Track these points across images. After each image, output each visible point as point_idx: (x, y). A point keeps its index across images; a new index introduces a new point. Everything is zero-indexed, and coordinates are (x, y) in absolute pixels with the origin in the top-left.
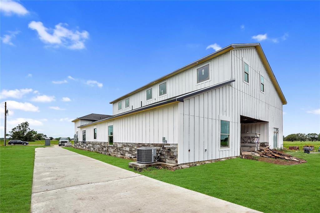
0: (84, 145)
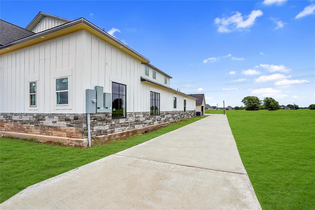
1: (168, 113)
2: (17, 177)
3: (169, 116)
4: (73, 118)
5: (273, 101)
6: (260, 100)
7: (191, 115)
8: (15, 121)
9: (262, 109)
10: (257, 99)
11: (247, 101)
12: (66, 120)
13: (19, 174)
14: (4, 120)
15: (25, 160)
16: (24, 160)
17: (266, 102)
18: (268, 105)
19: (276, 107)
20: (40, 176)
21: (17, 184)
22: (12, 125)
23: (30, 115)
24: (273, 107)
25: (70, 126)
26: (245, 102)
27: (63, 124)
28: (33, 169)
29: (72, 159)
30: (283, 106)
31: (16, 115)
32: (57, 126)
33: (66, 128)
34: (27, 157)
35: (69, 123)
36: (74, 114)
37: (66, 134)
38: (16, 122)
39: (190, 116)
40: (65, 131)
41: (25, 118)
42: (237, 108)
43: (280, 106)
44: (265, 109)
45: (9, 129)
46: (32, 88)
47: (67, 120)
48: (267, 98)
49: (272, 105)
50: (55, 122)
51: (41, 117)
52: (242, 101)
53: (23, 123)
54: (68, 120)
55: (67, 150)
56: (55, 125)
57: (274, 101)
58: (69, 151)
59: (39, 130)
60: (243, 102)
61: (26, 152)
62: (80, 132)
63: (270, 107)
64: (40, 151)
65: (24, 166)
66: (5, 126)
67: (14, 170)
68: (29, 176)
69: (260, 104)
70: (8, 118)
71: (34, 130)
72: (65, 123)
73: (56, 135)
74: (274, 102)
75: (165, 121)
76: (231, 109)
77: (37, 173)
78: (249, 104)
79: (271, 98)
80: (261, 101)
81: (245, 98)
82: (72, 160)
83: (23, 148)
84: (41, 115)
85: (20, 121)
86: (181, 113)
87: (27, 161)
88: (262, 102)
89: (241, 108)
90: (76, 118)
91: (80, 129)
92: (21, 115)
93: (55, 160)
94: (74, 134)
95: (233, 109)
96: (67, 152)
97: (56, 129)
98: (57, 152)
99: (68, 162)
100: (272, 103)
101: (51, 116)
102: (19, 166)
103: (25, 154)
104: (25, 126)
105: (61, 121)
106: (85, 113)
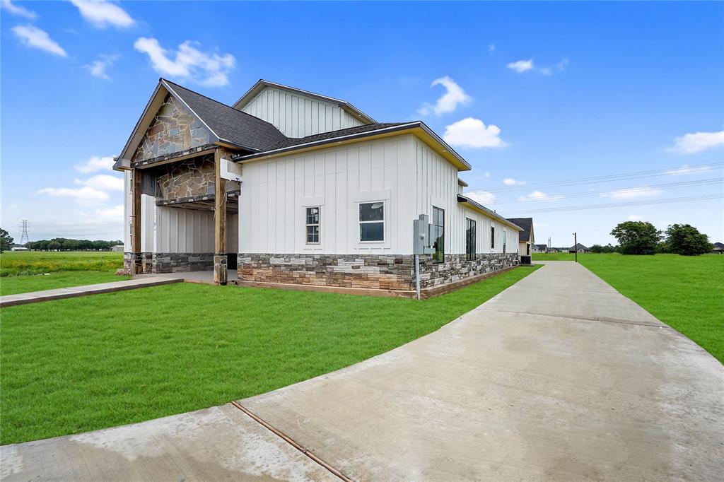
0: (470, 264)
1: (484, 257)
2: (13, 397)
3: (486, 262)
4: (392, 262)
5: (692, 234)
6: (658, 230)
7: (512, 262)
8: (276, 266)
9: (663, 251)
10: (651, 228)
11: (624, 231)
12: (379, 264)
13: (18, 390)
14: (253, 265)
15: (32, 357)
16: (30, 355)
17: (673, 234)
18: (680, 243)
19: (700, 248)
20: (70, 395)
21: (11, 413)
22: (270, 272)
23: (307, 257)
24: (692, 247)
25: (387, 272)
26: (618, 236)
27: (373, 271)
28: (51, 379)
29: (149, 352)
30: (718, 244)
31: (277, 256)
32: (361, 274)
33: (379, 275)
34: (37, 349)
35: (385, 269)
36: (395, 256)
37: (378, 284)
38: (278, 268)
39: (511, 264)
40: (377, 280)
41: (294, 262)
42: (597, 249)
43: (711, 245)
44: (670, 252)
45: (263, 277)
46: (312, 217)
47: (381, 264)
48: (676, 226)
49: (689, 242)
50: (358, 267)
51: (329, 261)
52: (611, 232)
53: (292, 268)
54: (384, 264)
55: (136, 332)
56: (357, 271)
57: (693, 232)
58: (141, 334)
59: (324, 280)
60: (614, 234)
61: (35, 338)
62: (406, 281)
63: (683, 248)
64: (69, 334)
65: (31, 371)
66: (255, 273)
67: (5, 379)
68: (43, 394)
69: (658, 239)
70: (260, 262)
71: (315, 280)
72: (378, 268)
73: (359, 286)
74: (696, 235)
75: (481, 271)
76: (583, 251)
77: (63, 387)
78: (630, 239)
79: (688, 226)
80: (660, 232)
81: (620, 226)
82: (148, 357)
83: (28, 327)
84: (328, 257)
85: (285, 265)
86: (500, 258)
87: (37, 358)
88: (662, 235)
89: (608, 250)
90: (399, 261)
91: (406, 277)
92: (289, 256)
93: (106, 357)
94: (395, 285)
95: (586, 250)
96: (137, 337)
97: (359, 277)
98: (110, 337)
99: (138, 360)
100: (689, 238)
101: (348, 258)
102: (17, 370)
103: (33, 343)
104: (296, 274)
105: (369, 265)
106: (412, 254)
